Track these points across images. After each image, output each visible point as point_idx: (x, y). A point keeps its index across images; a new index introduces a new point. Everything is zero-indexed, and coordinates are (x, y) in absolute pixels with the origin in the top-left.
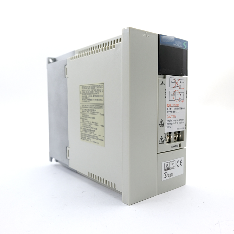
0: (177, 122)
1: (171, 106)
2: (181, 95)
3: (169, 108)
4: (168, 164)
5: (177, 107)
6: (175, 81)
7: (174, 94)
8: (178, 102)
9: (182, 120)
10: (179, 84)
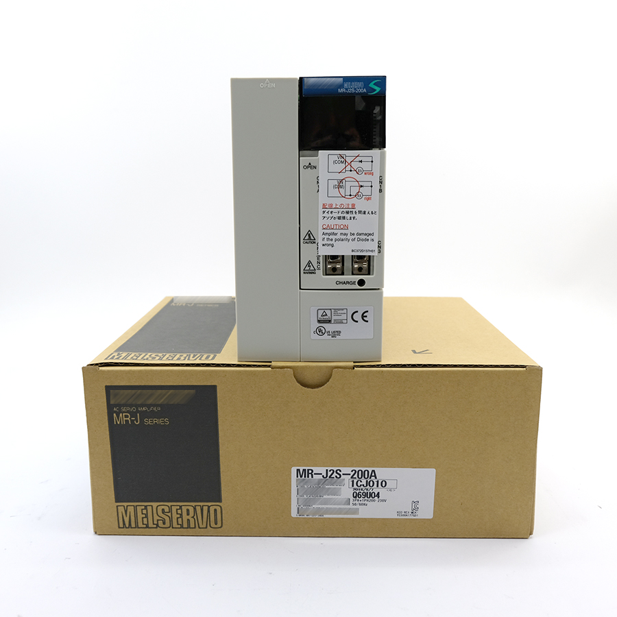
0: (353, 237)
1: (334, 206)
2: (361, 186)
3: (327, 210)
4: (328, 312)
5: (350, 210)
6: (343, 160)
7: (341, 184)
8: (354, 200)
9: (366, 234)
10: (355, 165)
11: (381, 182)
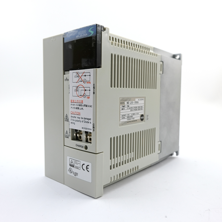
0: (82, 120)
1: (75, 102)
2: (86, 90)
3: (72, 103)
4: (73, 161)
5: (81, 104)
6: (78, 75)
7: (77, 89)
8: (82, 99)
9: (88, 119)
10: (83, 78)
11: (94, 88)
